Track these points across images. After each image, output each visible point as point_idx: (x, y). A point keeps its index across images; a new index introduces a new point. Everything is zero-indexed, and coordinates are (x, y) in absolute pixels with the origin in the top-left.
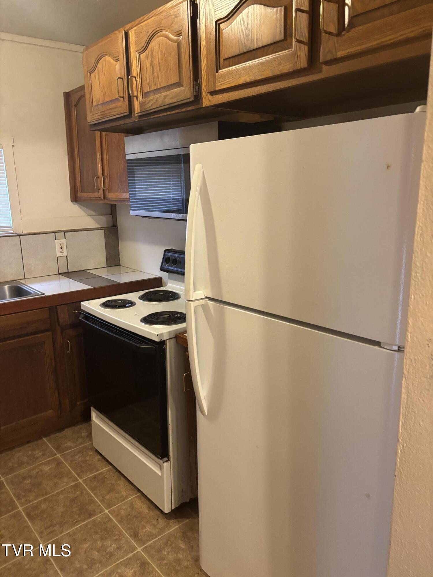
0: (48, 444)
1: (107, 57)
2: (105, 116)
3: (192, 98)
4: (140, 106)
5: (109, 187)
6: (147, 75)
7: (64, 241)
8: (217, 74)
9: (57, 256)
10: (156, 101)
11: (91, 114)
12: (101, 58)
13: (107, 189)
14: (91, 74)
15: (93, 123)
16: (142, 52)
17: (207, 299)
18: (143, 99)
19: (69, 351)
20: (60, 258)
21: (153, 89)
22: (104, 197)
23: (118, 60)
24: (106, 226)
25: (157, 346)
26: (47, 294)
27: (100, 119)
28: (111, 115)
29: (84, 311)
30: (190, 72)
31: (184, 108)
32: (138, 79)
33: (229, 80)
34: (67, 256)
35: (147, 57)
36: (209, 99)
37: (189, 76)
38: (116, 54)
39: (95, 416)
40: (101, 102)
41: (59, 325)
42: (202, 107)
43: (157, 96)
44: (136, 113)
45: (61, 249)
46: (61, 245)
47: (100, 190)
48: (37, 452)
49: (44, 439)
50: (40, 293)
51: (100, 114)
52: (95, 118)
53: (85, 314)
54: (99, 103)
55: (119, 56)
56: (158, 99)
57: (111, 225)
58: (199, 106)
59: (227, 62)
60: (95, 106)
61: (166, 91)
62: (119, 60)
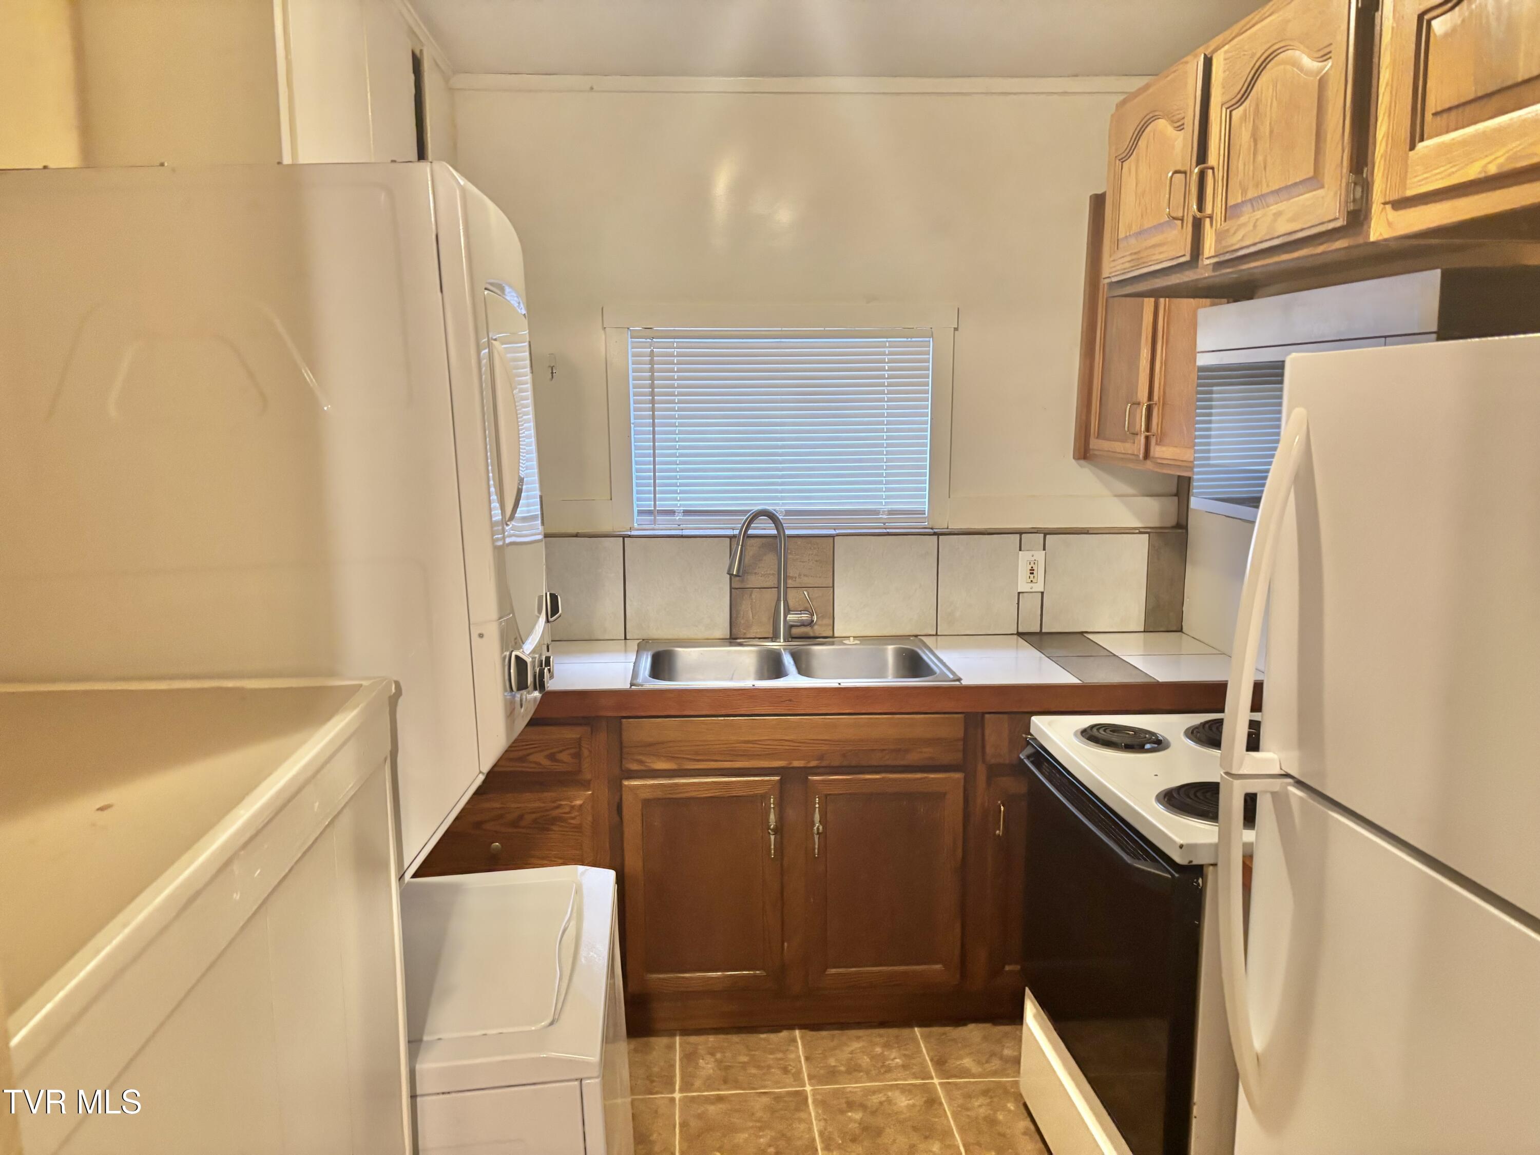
0: (922, 1045)
1: (1160, 120)
2: (1138, 265)
3: (1341, 219)
4: (1216, 241)
5: (1159, 431)
6: (1240, 162)
7: (1040, 555)
8: (1411, 153)
9: (1019, 591)
10: (1255, 226)
11: (1112, 259)
12: (1147, 124)
13: (1154, 435)
14: (1124, 163)
15: (1114, 279)
16: (1235, 106)
17: (1290, 780)
18: (1225, 220)
19: (1000, 830)
20: (1025, 594)
21: (1250, 195)
22: (1147, 455)
23: (1182, 127)
24: (1157, 525)
25: (1177, 875)
26: (965, 682)
27: (1128, 272)
28: (1151, 261)
29: (1035, 739)
30: (1343, 151)
31: (1322, 244)
32: (1220, 174)
33: (1442, 169)
34: (1042, 593)
35: (1244, 117)
36: (1387, 219)
37: (1339, 161)
38: (1179, 114)
39: (1031, 1010)
40: (1135, 229)
41: (984, 761)
42: (1368, 241)
43: (1258, 214)
44: (1205, 256)
45: (1031, 573)
46: (1032, 565)
47: (1139, 436)
48: (894, 1054)
49: (916, 1029)
50: (951, 676)
51: (1129, 258)
52: (1118, 268)
53: (1036, 748)
54: (1130, 232)
55: (1184, 118)
56: (1258, 223)
57: (1172, 521)
58: (1360, 240)
59: (1441, 121)
60: (1123, 239)
61: (1281, 202)
62: (1183, 129)
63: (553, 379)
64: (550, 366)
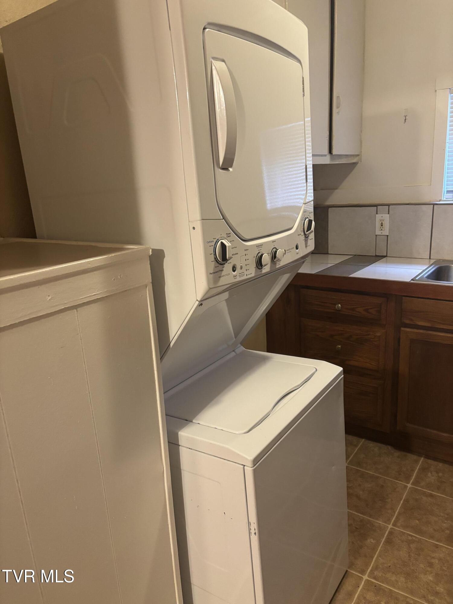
63: (406, 123)
64: (405, 116)
